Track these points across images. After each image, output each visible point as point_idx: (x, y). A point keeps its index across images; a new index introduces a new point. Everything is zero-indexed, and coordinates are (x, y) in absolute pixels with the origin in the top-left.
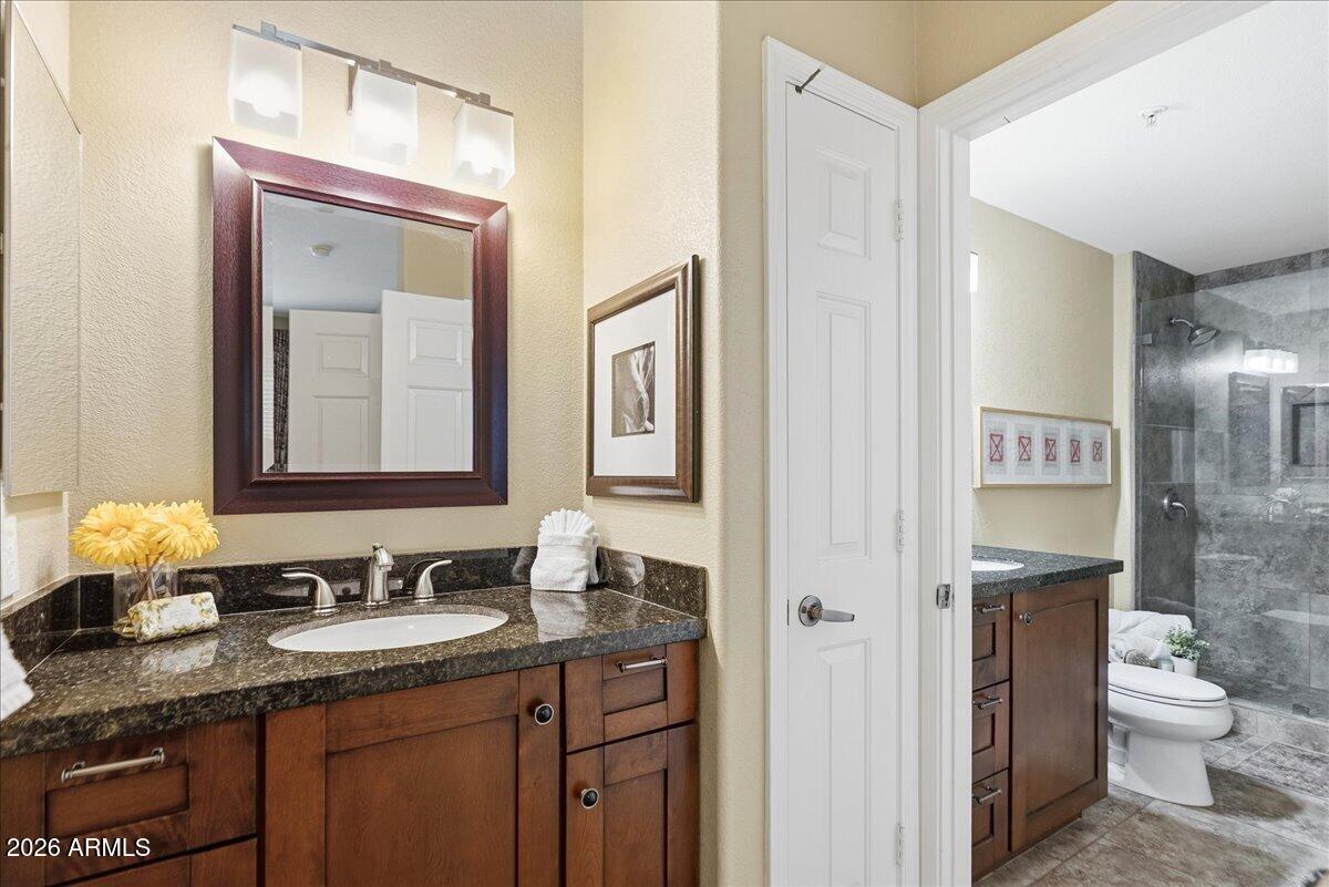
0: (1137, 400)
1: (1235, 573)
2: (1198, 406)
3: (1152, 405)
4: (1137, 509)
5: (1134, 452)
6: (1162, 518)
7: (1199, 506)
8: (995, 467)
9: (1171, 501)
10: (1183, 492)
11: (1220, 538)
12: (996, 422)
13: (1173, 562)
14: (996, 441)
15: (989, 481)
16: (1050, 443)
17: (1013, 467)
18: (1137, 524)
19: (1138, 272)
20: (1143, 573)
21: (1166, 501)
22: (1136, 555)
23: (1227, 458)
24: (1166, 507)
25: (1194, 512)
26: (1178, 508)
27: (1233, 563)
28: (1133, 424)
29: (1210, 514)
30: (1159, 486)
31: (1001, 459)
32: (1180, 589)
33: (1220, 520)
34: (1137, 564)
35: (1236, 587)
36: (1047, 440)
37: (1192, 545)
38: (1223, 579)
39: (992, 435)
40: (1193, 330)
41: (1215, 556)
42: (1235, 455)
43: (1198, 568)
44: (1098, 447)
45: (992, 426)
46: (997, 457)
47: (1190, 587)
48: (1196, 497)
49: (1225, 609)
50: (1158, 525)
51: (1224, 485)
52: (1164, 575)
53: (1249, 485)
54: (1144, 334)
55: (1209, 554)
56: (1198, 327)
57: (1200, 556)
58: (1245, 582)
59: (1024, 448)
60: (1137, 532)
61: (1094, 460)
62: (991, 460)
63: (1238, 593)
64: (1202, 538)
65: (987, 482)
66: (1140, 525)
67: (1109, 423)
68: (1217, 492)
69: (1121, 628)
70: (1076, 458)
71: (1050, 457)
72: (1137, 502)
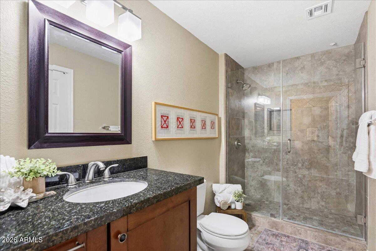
0: (226, 107)
1: (255, 166)
2: (246, 111)
3: (231, 109)
4: (226, 146)
5: (225, 125)
6: (235, 149)
7: (246, 144)
8: (164, 130)
9: (237, 143)
10: (241, 139)
11: (251, 154)
12: (164, 110)
13: (238, 163)
14: (165, 118)
15: (160, 137)
16: (192, 121)
17: (174, 131)
18: (226, 152)
19: (226, 61)
20: (229, 168)
21: (236, 143)
22: (226, 162)
23: (254, 128)
24: (236, 145)
25: (245, 146)
26: (240, 145)
27: (255, 162)
28: (225, 115)
29: (249, 146)
30: (233, 138)
31: (167, 127)
32: (240, 173)
33: (252, 148)
34: (226, 166)
35: (256, 170)
36: (191, 119)
37: (244, 156)
38: (252, 167)
39: (162, 116)
40: (243, 85)
41: (250, 160)
42: (256, 127)
43: (246, 164)
44: (213, 123)
45: (162, 112)
46: (165, 126)
47: (244, 171)
48: (245, 141)
49: (253, 177)
50: (234, 151)
51: (253, 137)
52: (236, 168)
53: (258, 137)
54: (228, 83)
55: (249, 159)
56: (245, 84)
57: (246, 160)
58: (258, 168)
59: (180, 123)
60: (226, 154)
61: (211, 128)
62: (162, 127)
63: (256, 172)
64: (247, 154)
65: (158, 137)
66: (227, 151)
67: (217, 115)
68: (251, 139)
69: (219, 192)
70: (204, 127)
71: (193, 127)
72: (226, 143)
